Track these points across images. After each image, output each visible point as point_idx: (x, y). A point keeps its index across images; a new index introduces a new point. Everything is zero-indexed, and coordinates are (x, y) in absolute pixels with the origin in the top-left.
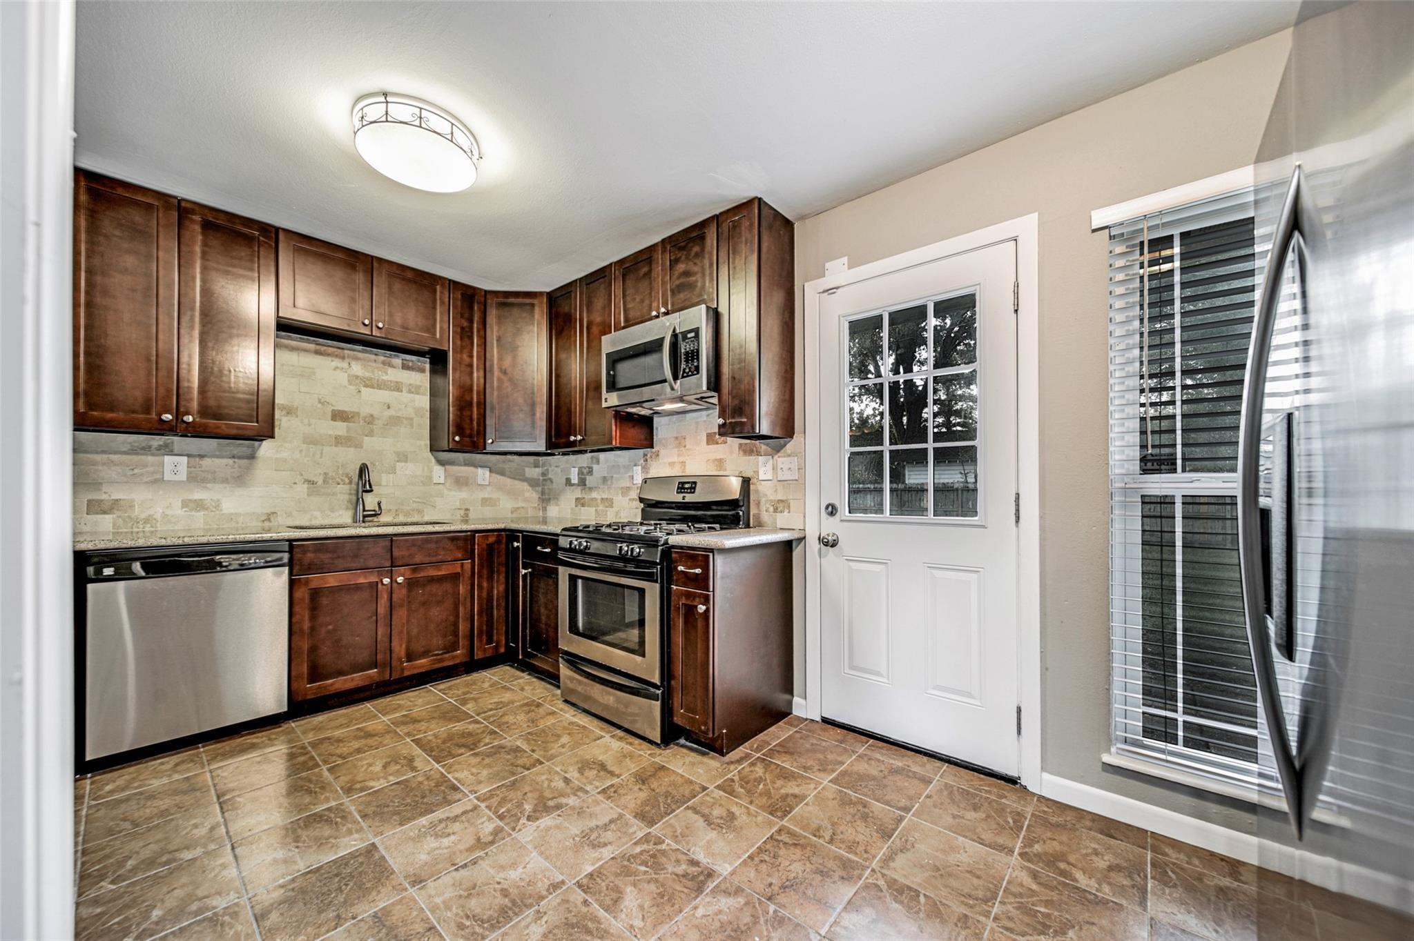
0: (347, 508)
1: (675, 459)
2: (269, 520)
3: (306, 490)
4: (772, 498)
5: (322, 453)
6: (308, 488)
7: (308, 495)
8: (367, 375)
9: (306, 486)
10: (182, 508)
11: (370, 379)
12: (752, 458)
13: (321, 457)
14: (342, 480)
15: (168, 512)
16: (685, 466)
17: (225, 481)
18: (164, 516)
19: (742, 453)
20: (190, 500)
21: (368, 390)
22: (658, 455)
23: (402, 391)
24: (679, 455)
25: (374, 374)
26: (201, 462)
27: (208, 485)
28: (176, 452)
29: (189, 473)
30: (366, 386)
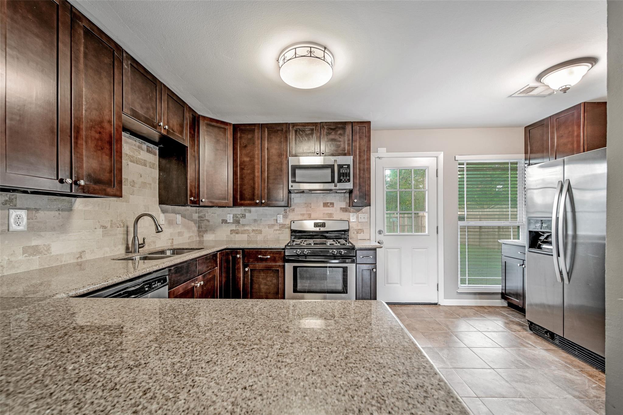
0: (122, 244)
1: (305, 212)
2: (81, 257)
3: (101, 233)
4: (356, 228)
5: (109, 206)
6: (103, 232)
7: (103, 236)
8: (132, 154)
9: (101, 230)
10: (23, 253)
11: (133, 157)
12: (347, 213)
13: (109, 210)
14: (120, 225)
15: (13, 259)
16: (311, 216)
17: (53, 229)
18: (10, 262)
19: (342, 211)
20: (29, 247)
21: (132, 163)
22: (294, 210)
23: (146, 166)
24: (307, 211)
25: (134, 154)
26: (37, 215)
27: (42, 233)
28: (18, 206)
29: (28, 224)
30: (131, 161)
